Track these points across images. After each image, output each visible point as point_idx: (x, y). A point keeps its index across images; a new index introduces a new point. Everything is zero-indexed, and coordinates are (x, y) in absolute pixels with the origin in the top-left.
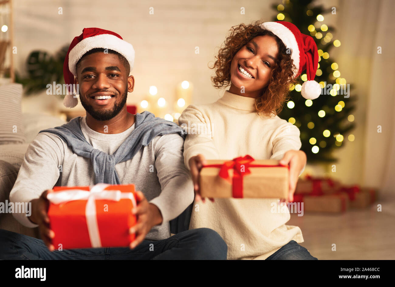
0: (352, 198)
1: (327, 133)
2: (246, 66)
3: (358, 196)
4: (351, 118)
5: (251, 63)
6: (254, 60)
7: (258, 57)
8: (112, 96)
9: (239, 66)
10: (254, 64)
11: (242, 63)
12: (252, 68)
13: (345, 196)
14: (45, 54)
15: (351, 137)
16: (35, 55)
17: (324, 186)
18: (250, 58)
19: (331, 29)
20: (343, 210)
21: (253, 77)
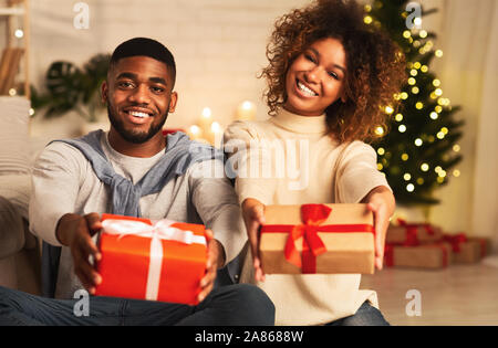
0: (456, 250)
1: (425, 167)
2: (307, 81)
3: (463, 246)
4: (456, 148)
5: (313, 77)
6: (316, 72)
7: (321, 68)
8: (150, 115)
9: (297, 81)
10: (317, 78)
11: (300, 77)
12: (315, 83)
13: (447, 246)
14: (70, 65)
15: (456, 173)
16: (57, 66)
17: (421, 234)
18: (310, 71)
19: (431, 36)
20: (444, 264)
21: (317, 94)
